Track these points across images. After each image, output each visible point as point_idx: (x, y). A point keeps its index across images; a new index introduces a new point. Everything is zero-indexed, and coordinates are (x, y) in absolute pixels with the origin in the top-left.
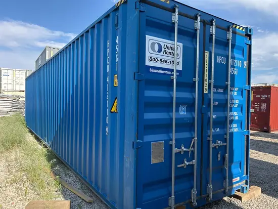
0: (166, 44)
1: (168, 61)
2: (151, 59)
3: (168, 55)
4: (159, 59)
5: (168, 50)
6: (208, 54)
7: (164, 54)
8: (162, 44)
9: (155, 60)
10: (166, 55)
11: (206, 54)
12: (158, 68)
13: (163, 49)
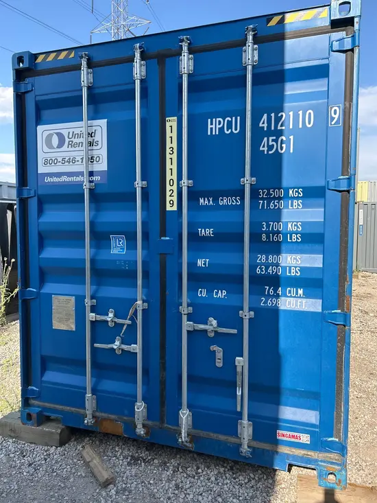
0: (71, 131)
1: (78, 158)
2: (46, 162)
3: (77, 149)
4: (60, 159)
5: (76, 140)
6: (175, 125)
7: (70, 149)
8: (65, 133)
9: (54, 162)
10: (73, 149)
11: (168, 124)
12: (59, 175)
13: (67, 140)
